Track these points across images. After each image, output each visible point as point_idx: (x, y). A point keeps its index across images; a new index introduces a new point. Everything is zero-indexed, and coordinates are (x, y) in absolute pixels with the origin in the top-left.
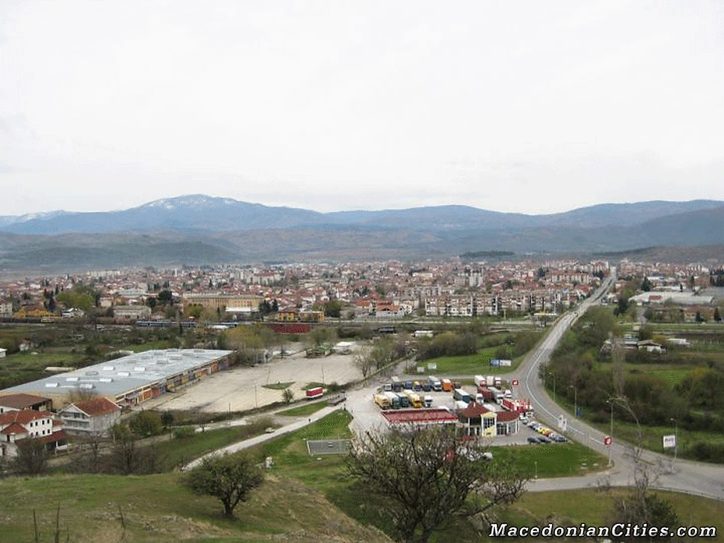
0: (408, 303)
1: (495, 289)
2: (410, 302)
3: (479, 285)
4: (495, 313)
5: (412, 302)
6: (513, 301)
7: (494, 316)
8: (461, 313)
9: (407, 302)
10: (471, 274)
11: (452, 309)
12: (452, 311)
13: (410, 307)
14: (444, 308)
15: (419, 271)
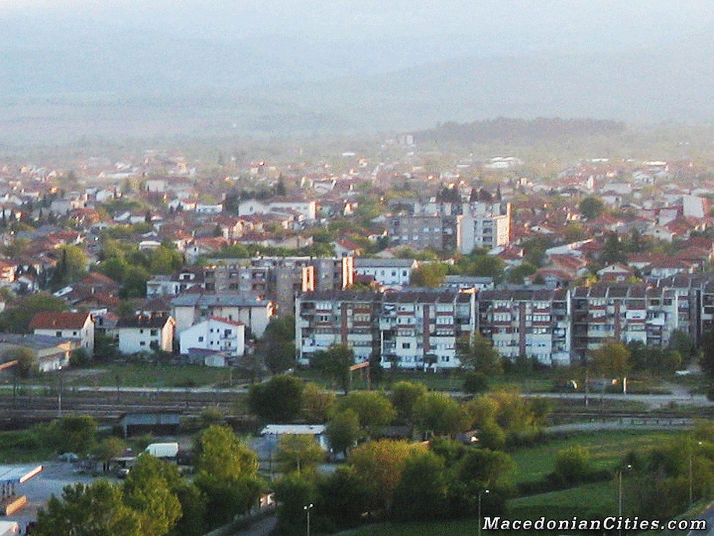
0: (230, 320)
1: (557, 267)
2: (234, 312)
3: (495, 251)
4: (564, 358)
5: (245, 314)
6: (630, 314)
7: (555, 368)
8: (434, 359)
9: (226, 313)
10: (465, 208)
11: (400, 341)
12: (399, 351)
13: (240, 331)
14: (369, 338)
15: (263, 196)
